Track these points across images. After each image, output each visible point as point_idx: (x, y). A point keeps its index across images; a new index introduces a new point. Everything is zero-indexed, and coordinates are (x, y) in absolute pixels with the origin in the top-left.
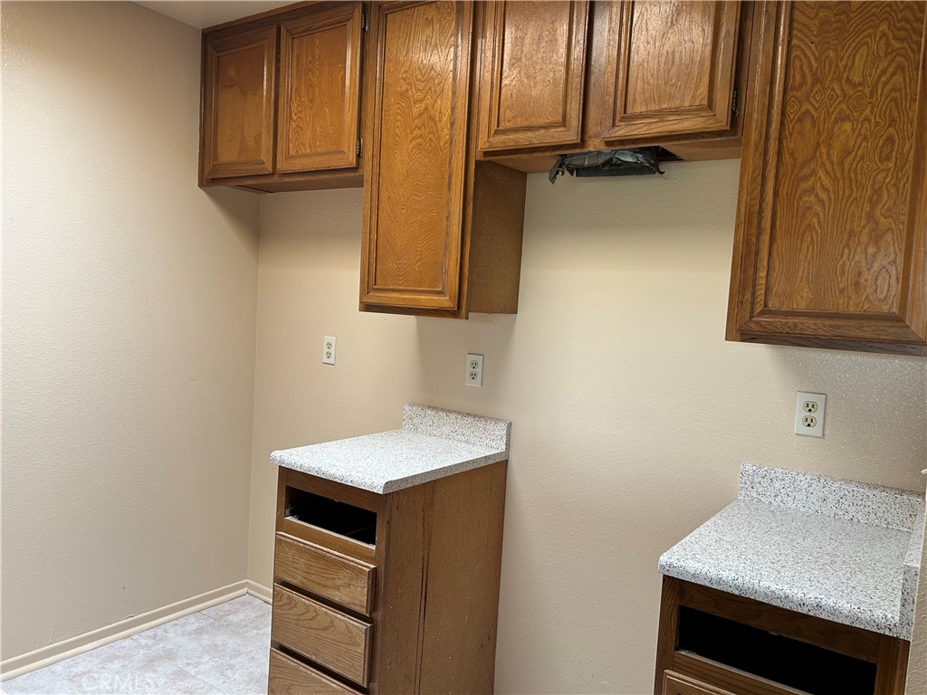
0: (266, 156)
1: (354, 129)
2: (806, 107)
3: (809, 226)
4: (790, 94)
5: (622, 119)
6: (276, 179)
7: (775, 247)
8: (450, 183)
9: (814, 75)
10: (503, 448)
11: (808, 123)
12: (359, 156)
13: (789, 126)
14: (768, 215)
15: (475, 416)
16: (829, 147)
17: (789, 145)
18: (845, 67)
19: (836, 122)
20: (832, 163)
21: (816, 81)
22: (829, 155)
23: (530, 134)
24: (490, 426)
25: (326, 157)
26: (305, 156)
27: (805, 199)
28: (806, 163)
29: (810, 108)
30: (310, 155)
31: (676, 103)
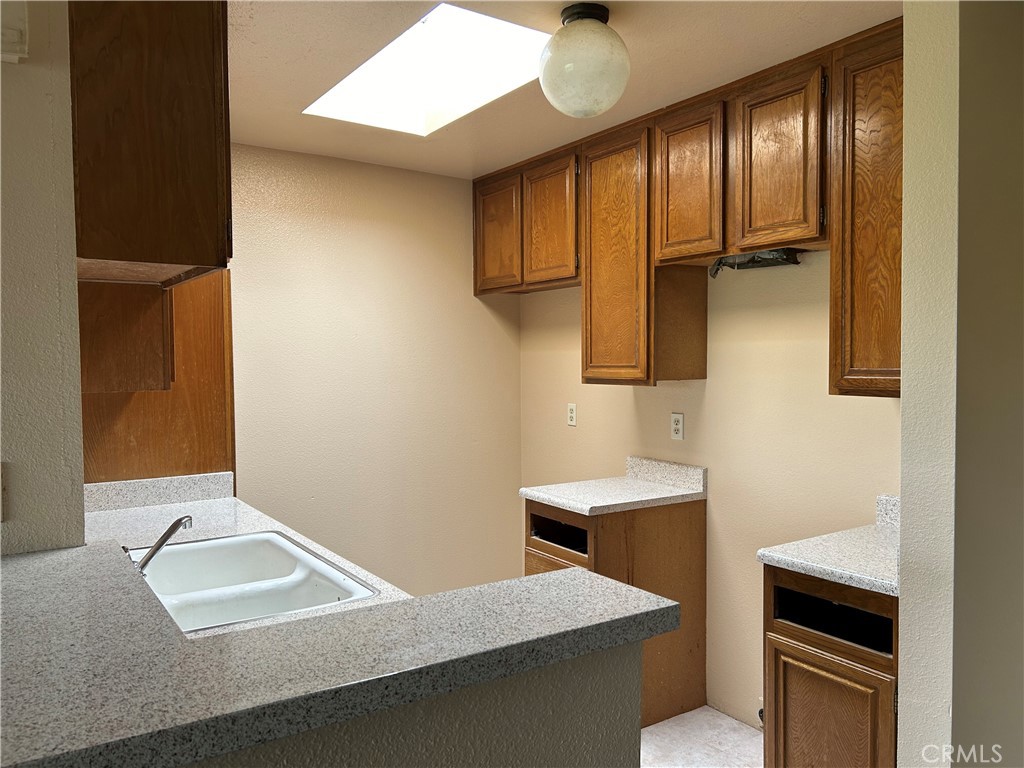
0: (517, 272)
1: (573, 248)
2: (868, 217)
3: (876, 305)
4: (857, 208)
5: (749, 232)
6: (524, 288)
7: (855, 322)
8: (637, 285)
9: (871, 194)
10: (700, 489)
11: (870, 229)
12: (577, 267)
13: (857, 232)
14: (848, 298)
15: (679, 464)
16: (885, 246)
17: (859, 246)
18: (891, 187)
19: (888, 228)
20: (887, 258)
21: (873, 198)
22: (885, 253)
23: (689, 246)
24: (691, 471)
25: (555, 270)
26: (542, 269)
27: (872, 285)
28: (871, 258)
29: (870, 218)
30: (546, 269)
31: (784, 218)
